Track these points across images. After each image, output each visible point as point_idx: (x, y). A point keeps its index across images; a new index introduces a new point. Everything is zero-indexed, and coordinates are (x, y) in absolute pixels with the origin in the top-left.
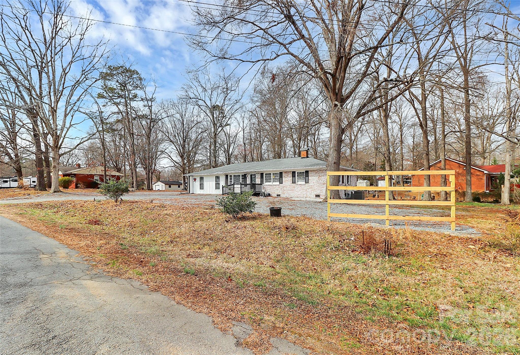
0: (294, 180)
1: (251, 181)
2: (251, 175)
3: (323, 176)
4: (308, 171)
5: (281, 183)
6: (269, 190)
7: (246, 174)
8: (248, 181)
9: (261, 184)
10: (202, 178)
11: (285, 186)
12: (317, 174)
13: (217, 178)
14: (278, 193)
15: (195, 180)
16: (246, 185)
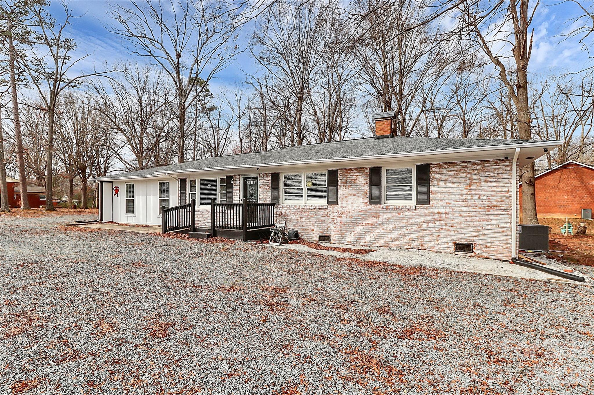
0: (375, 193)
1: (245, 195)
2: (245, 179)
3: (486, 181)
4: (428, 166)
5: (333, 201)
6: (295, 222)
7: (232, 177)
8: (238, 197)
9: (273, 205)
10: (130, 188)
11: (345, 210)
12: (462, 176)
13: (164, 186)
14: (320, 230)
15: (117, 190)
16: (230, 206)
